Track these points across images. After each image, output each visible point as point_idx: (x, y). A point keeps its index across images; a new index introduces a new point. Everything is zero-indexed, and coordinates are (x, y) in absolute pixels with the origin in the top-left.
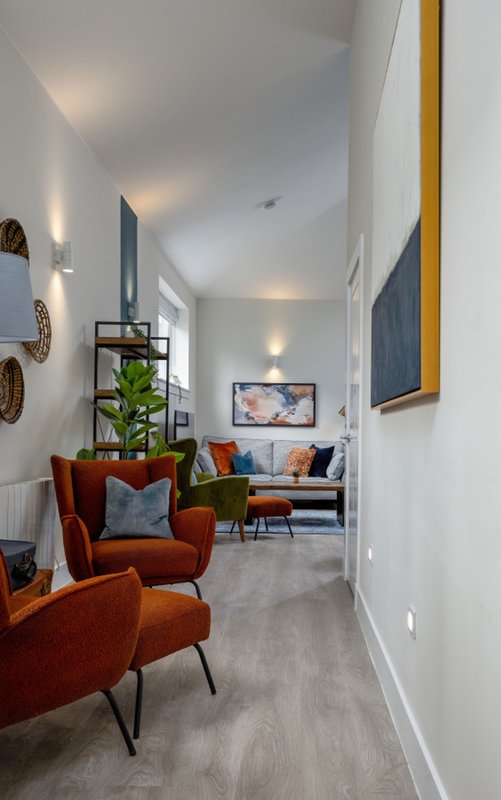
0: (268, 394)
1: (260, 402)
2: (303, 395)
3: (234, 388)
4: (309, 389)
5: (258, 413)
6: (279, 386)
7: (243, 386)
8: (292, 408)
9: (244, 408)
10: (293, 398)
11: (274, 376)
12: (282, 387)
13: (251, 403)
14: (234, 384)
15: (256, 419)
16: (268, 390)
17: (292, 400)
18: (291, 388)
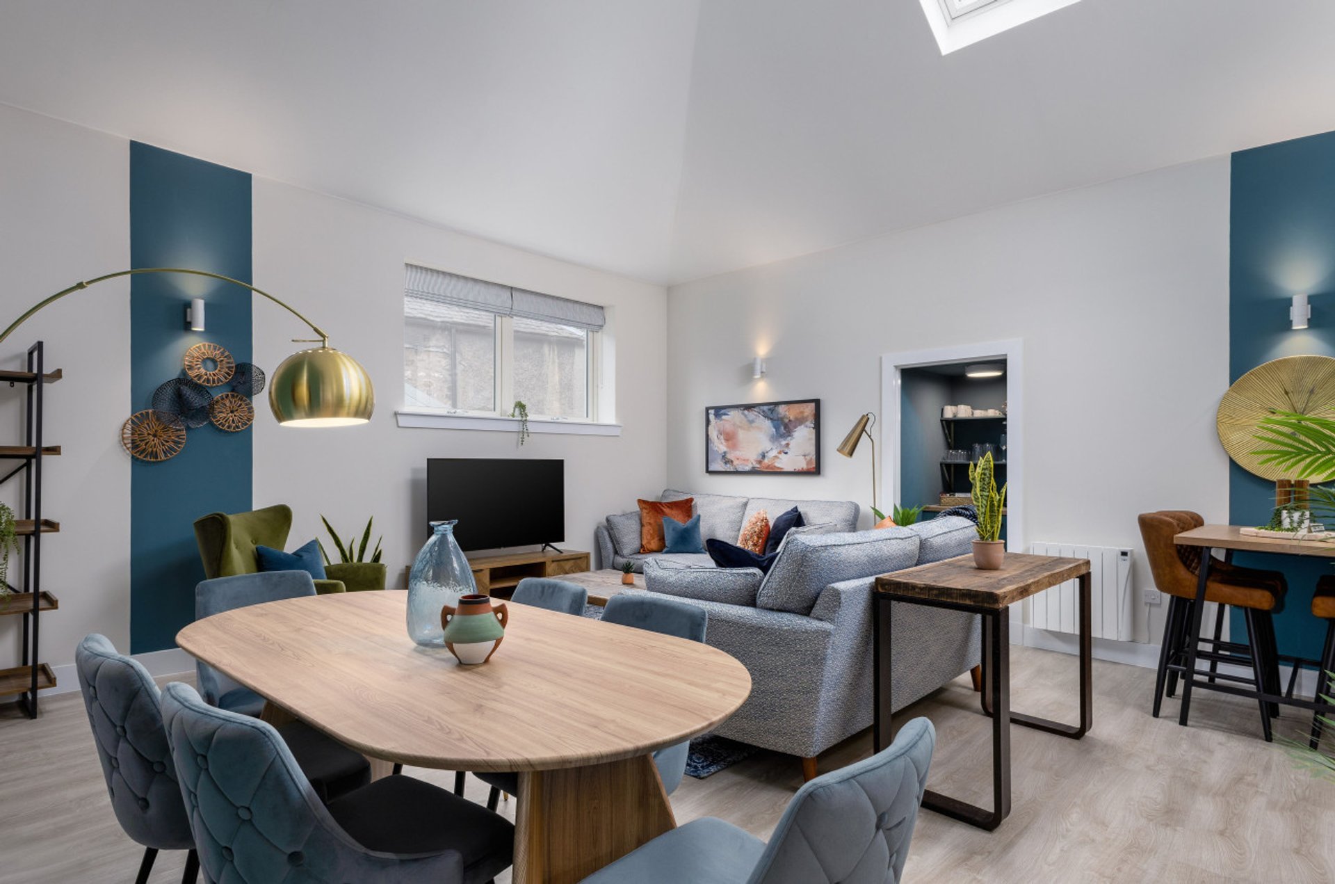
0: (751, 422)
1: (741, 435)
2: (800, 421)
3: (707, 414)
4: (809, 409)
5: (738, 453)
6: (765, 408)
7: (719, 411)
8: (784, 443)
9: (719, 446)
10: (786, 426)
11: (761, 391)
12: (770, 409)
13: (729, 438)
14: (707, 409)
15: (736, 462)
16: (751, 415)
17: (784, 429)
18: (782, 410)
